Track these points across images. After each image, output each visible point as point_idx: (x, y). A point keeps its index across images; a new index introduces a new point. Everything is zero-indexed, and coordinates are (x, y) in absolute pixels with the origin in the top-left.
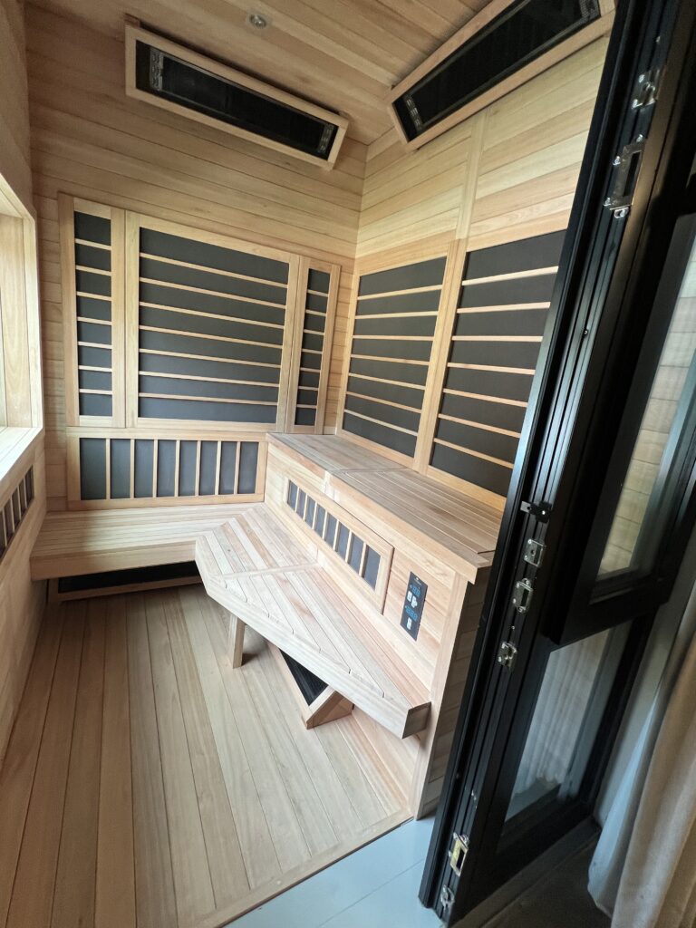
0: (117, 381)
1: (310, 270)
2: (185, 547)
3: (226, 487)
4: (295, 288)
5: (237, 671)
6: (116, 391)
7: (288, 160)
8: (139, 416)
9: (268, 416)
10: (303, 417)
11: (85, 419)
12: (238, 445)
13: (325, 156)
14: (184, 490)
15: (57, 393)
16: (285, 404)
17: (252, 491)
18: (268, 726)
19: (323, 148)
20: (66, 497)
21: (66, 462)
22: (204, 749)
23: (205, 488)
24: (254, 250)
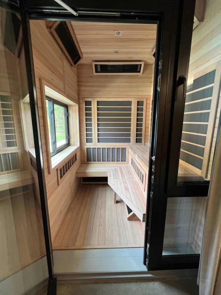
0: (93, 135)
1: (138, 102)
2: (106, 173)
3: (118, 160)
4: (134, 107)
5: (115, 204)
6: (93, 137)
7: (130, 76)
8: (98, 142)
9: (128, 141)
10: (138, 141)
11: (87, 144)
12: (121, 149)
13: (139, 72)
14: (108, 160)
15: (82, 138)
16: (133, 137)
17: (125, 161)
18: (119, 218)
19: (139, 70)
20: (84, 161)
21: (84, 153)
22: (103, 218)
23: (113, 160)
24: (122, 100)
